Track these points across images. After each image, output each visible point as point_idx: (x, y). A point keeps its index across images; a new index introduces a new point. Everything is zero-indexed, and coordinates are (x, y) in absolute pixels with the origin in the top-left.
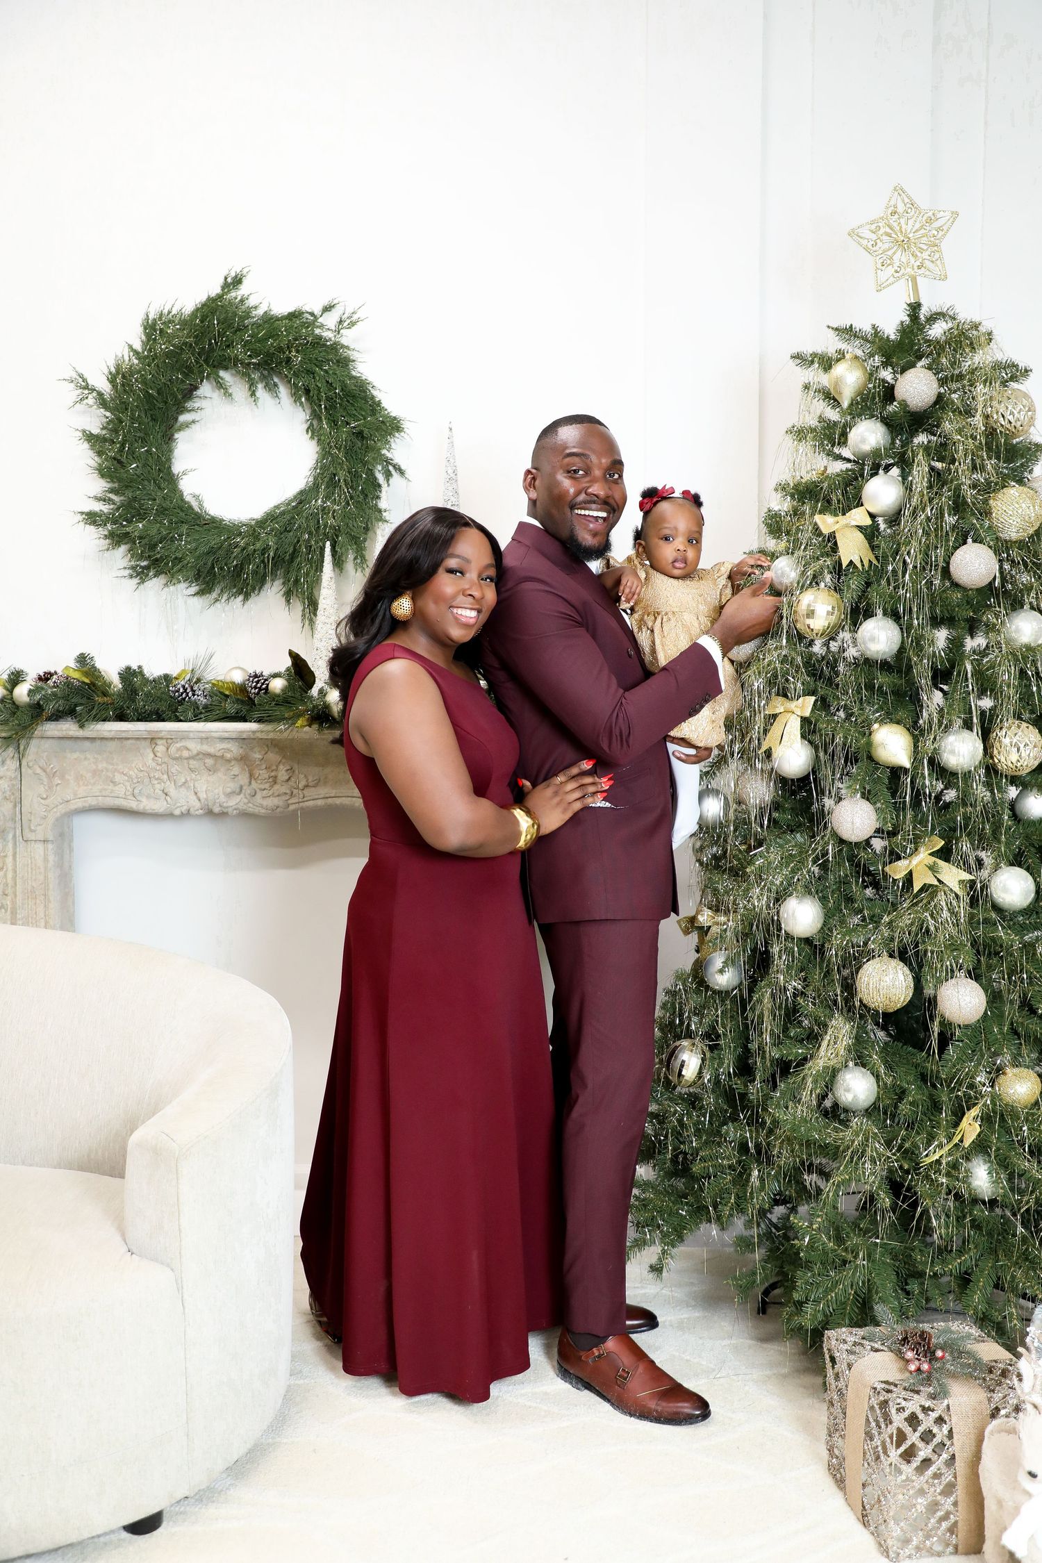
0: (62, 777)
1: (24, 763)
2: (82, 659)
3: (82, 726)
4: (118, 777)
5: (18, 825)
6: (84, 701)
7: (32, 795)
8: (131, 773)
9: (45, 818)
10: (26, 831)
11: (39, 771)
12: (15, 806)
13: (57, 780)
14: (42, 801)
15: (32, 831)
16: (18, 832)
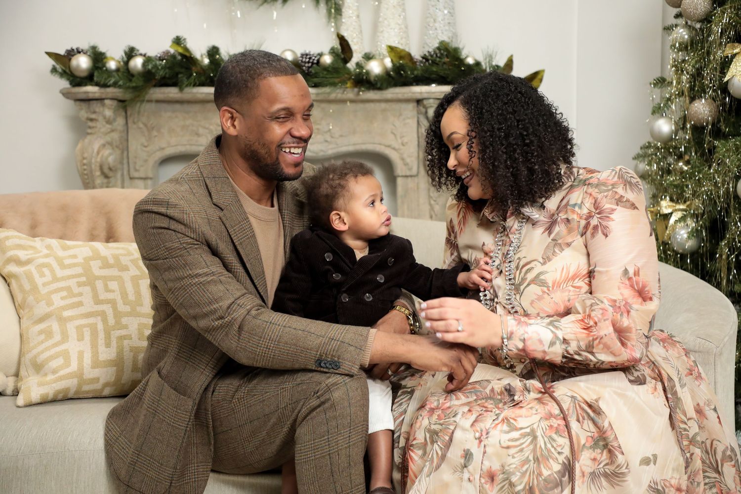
0: (159, 131)
1: (130, 121)
2: (178, 41)
3: (181, 90)
4: (201, 131)
5: (125, 166)
6: (183, 70)
7: (135, 144)
8: (212, 127)
9: (146, 161)
10: (132, 170)
11: (141, 125)
12: (123, 153)
13: (155, 133)
14: (144, 149)
15: (136, 170)
16: (125, 172)
